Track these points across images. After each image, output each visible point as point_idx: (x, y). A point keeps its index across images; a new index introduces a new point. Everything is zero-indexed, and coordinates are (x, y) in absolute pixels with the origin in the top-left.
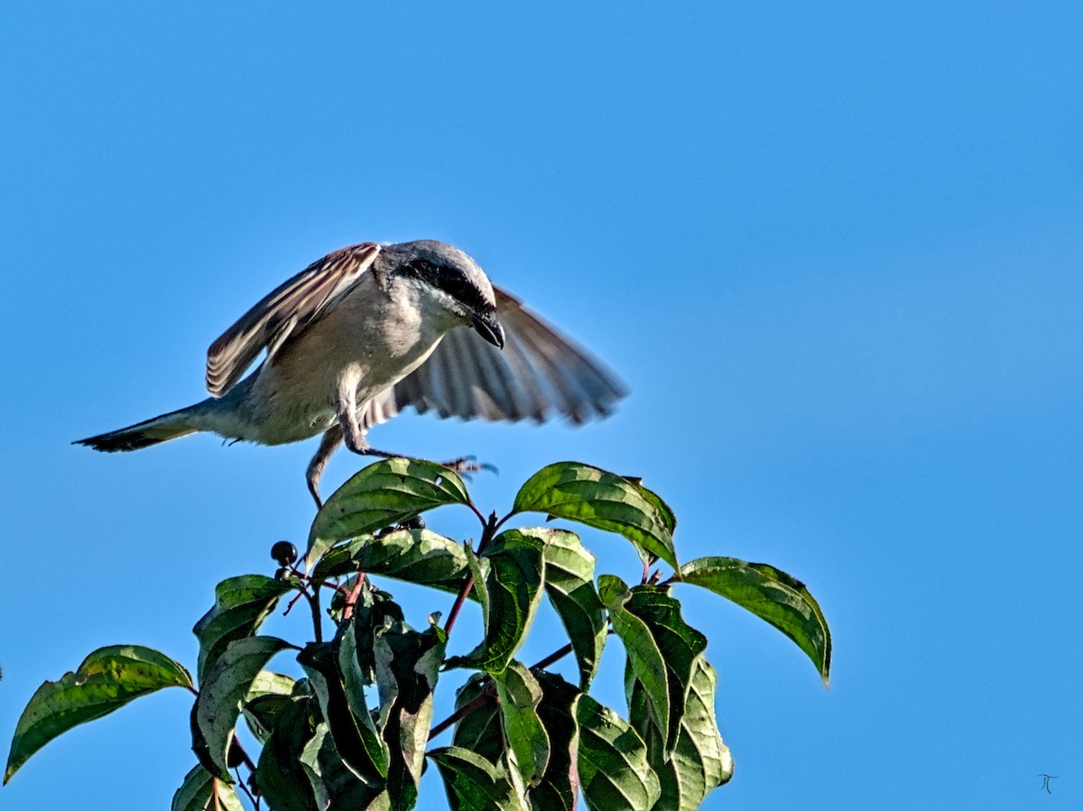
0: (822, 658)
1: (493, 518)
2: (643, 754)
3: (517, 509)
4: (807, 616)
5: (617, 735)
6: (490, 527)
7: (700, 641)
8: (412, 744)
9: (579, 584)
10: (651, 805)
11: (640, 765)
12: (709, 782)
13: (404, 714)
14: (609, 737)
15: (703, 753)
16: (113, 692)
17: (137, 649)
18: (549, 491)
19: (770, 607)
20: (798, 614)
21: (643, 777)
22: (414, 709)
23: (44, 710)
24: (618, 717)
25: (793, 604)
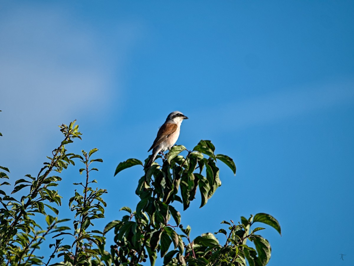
0: (235, 172)
1: (190, 151)
2: (208, 184)
3: (194, 150)
4: (233, 165)
5: (205, 181)
6: (190, 152)
7: (218, 169)
8: (177, 185)
9: (201, 160)
10: (209, 190)
11: (208, 185)
12: (218, 186)
13: (176, 180)
14: (204, 181)
15: (217, 182)
16: (131, 165)
17: (135, 159)
18: (198, 149)
19: (228, 163)
20: (232, 165)
21: (208, 187)
22: (178, 180)
23: (120, 166)
24: (205, 178)
25: (231, 163)
